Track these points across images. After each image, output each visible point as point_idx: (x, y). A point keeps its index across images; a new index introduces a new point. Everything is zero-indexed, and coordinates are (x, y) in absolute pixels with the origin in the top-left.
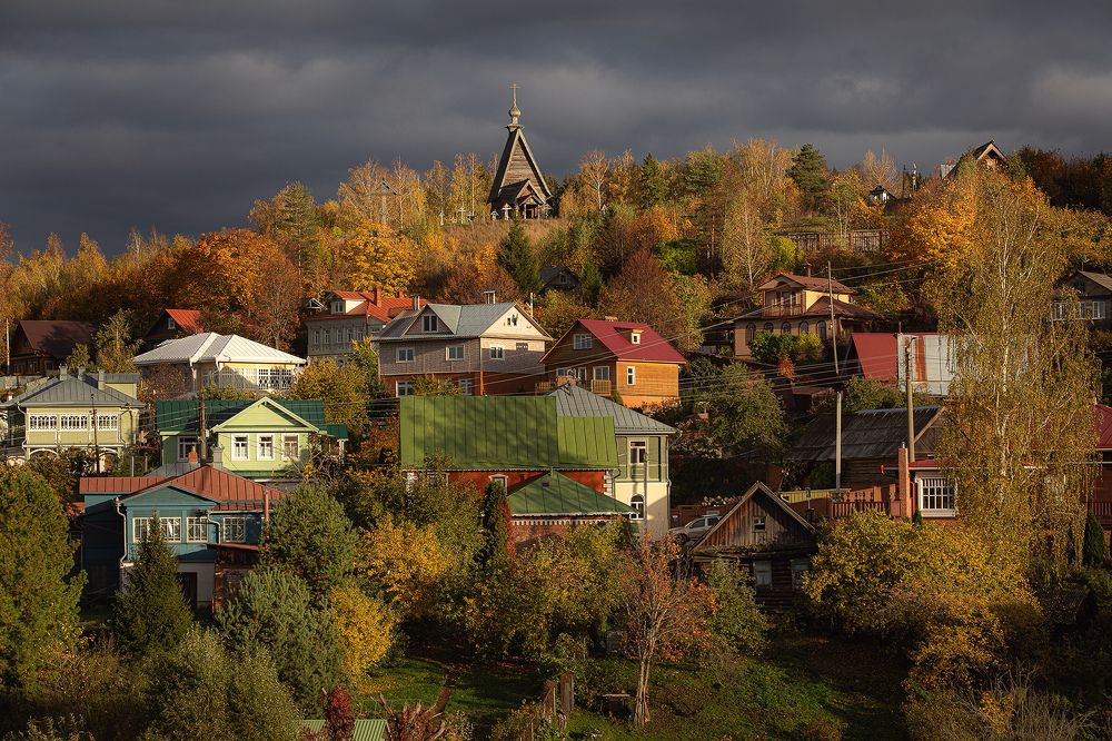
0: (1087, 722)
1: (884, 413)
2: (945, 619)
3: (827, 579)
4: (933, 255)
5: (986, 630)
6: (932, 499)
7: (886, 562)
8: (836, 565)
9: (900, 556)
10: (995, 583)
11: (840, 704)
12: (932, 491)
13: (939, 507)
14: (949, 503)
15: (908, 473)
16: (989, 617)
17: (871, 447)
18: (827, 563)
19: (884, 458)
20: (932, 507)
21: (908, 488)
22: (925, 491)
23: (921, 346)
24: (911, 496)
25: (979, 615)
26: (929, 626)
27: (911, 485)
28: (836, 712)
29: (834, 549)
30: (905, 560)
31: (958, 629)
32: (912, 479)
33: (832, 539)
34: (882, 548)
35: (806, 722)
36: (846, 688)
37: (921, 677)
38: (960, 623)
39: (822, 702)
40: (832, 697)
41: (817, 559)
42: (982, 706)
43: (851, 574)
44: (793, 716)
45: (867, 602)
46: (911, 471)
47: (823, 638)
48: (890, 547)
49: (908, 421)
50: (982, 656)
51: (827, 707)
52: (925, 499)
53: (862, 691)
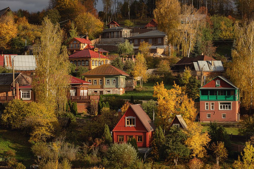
0: (78, 149)
1: (5, 74)
2: (39, 125)
3: (8, 116)
4: (3, 35)
5: (49, 128)
6: (24, 96)
7: (23, 111)
8: (10, 112)
9: (26, 110)
10: (49, 116)
11: (13, 146)
12: (24, 94)
13: (26, 97)
14: (28, 96)
15: (18, 89)
16: (50, 124)
17: (2, 83)
18: (7, 112)
19: (6, 85)
20: (24, 97)
21: (18, 93)
22: (23, 94)
23: (10, 58)
24: (19, 95)
25: (48, 124)
26: (35, 127)
27: (19, 92)
28: (13, 148)
29: (9, 109)
30: (27, 111)
31: (43, 127)
32: (19, 91)
33: (8, 106)
34: (22, 108)
35: (6, 151)
36: (14, 142)
37: (33, 139)
38: (43, 126)
39: (8, 146)
40: (11, 145)
41: (5, 111)
42: (53, 146)
43: (14, 114)
44: (2, 149)
45: (17, 121)
46: (19, 89)
47: (5, 130)
48: (23, 108)
49: (13, 76)
50: (49, 134)
51: (10, 147)
52: (23, 96)
53: (17, 143)
